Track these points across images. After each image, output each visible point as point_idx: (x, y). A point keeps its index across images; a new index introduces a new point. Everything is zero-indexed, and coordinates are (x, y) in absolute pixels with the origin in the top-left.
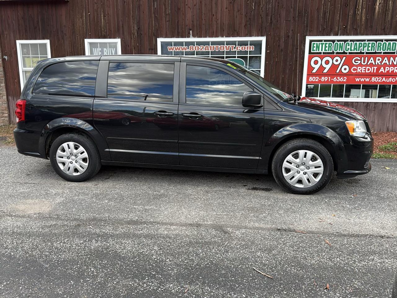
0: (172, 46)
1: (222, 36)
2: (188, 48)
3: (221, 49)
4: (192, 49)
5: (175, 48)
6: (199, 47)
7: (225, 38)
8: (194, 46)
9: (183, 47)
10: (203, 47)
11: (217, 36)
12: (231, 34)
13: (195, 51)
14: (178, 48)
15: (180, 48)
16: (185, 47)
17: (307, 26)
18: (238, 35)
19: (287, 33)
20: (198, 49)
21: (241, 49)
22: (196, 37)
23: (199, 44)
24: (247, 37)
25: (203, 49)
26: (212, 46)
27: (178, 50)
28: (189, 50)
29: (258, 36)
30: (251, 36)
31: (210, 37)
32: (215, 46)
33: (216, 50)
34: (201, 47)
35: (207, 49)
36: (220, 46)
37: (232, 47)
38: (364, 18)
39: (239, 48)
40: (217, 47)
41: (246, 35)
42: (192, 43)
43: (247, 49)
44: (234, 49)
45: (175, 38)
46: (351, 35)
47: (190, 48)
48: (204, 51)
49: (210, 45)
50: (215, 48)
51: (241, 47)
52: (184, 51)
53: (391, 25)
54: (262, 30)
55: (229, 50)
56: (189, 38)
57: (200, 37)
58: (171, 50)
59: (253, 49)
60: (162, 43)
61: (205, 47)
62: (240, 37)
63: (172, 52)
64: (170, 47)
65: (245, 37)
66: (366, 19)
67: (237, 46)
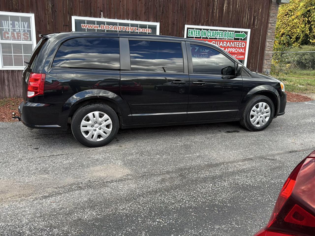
0: (85, 24)
1: (128, 19)
2: (100, 27)
3: (127, 30)
4: (103, 28)
5: (88, 26)
6: (109, 26)
7: (130, 21)
8: (105, 25)
9: (95, 26)
10: (112, 27)
11: (123, 19)
12: (135, 18)
13: (106, 29)
14: (90, 26)
15: (92, 26)
16: (97, 26)
17: (186, 18)
18: (140, 20)
19: (173, 21)
20: (108, 28)
21: (142, 31)
22: (107, 18)
23: (109, 24)
24: (146, 21)
25: (112, 29)
26: (120, 26)
27: (90, 28)
28: (100, 28)
29: (154, 21)
30: (149, 21)
31: (118, 19)
32: (122, 27)
33: (123, 30)
34: (110, 27)
35: (115, 28)
36: (126, 27)
37: (136, 28)
38: (217, 15)
39: (140, 30)
40: (124, 27)
41: (145, 20)
42: (103, 23)
43: (147, 31)
44: (137, 31)
45: (88, 17)
46: (211, 26)
47: (101, 27)
48: (113, 30)
49: (118, 26)
50: (122, 28)
51: (142, 29)
52: (96, 29)
53: (231, 21)
54: (156, 17)
55: (133, 31)
56: (101, 18)
57: (110, 18)
58: (84, 28)
59: (150, 32)
60: (76, 21)
61: (114, 27)
62: (141, 21)
63: (85, 29)
64: (83, 25)
65: (145, 21)
66: (219, 16)
67: (139, 28)
